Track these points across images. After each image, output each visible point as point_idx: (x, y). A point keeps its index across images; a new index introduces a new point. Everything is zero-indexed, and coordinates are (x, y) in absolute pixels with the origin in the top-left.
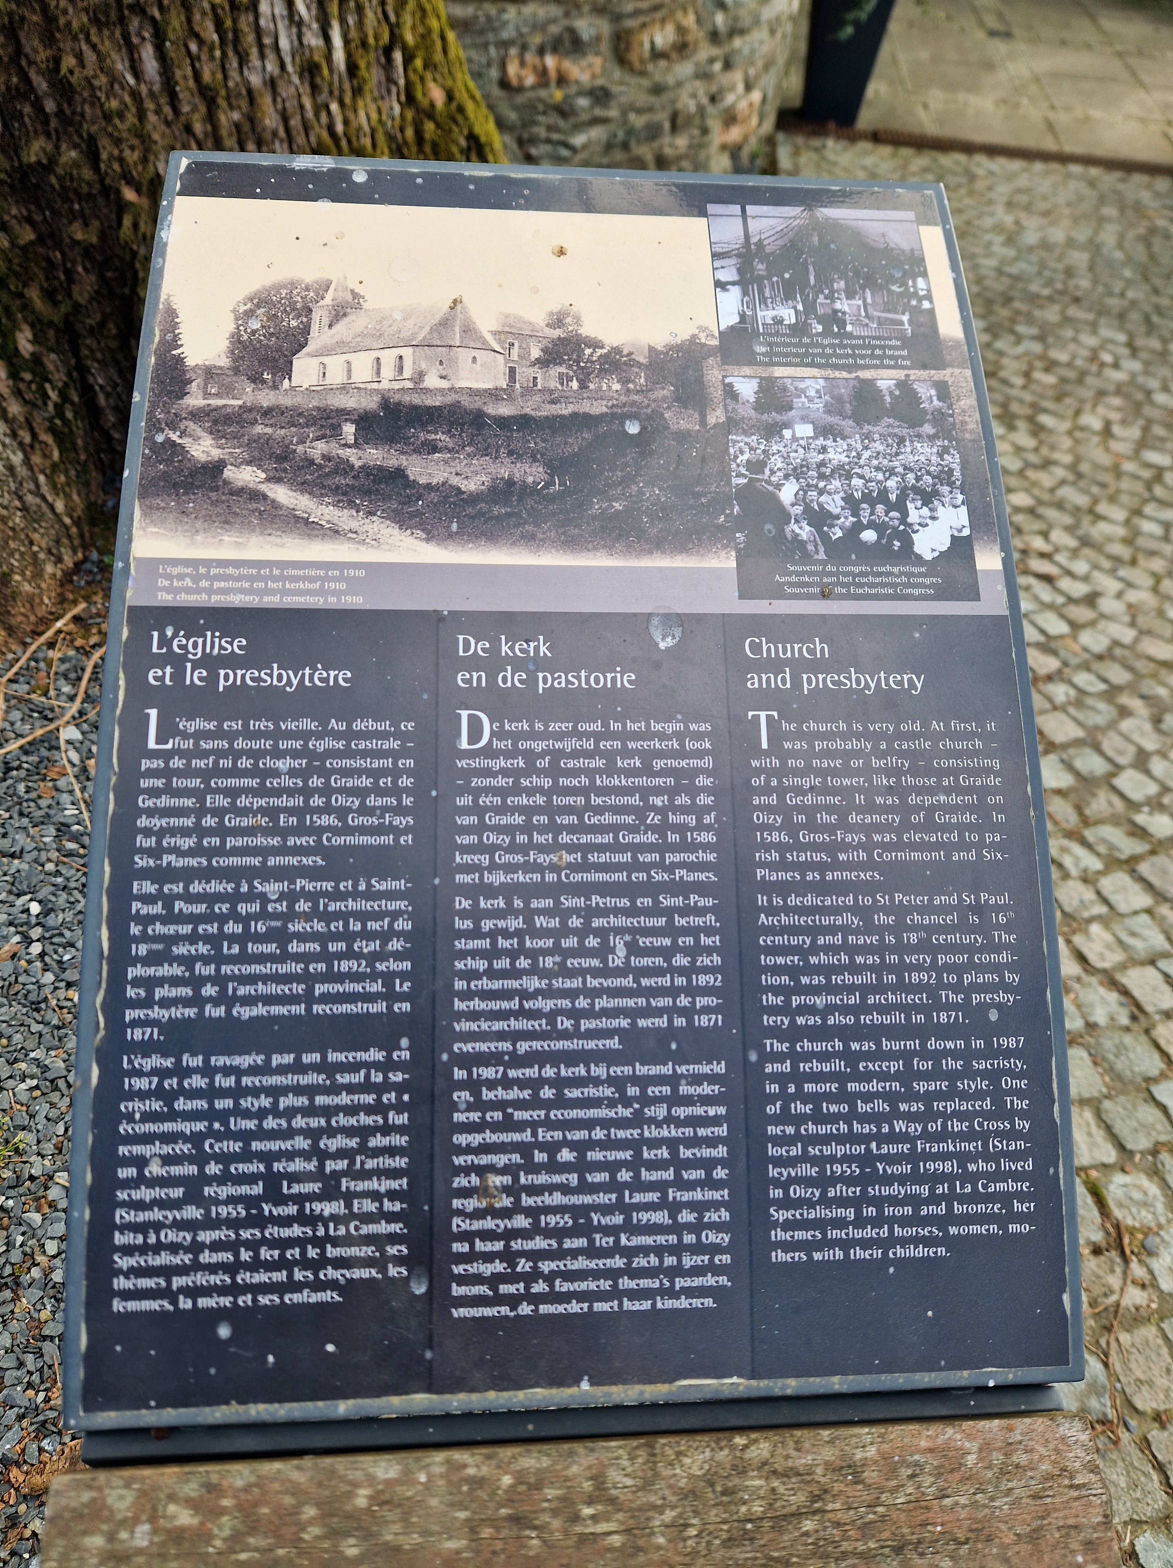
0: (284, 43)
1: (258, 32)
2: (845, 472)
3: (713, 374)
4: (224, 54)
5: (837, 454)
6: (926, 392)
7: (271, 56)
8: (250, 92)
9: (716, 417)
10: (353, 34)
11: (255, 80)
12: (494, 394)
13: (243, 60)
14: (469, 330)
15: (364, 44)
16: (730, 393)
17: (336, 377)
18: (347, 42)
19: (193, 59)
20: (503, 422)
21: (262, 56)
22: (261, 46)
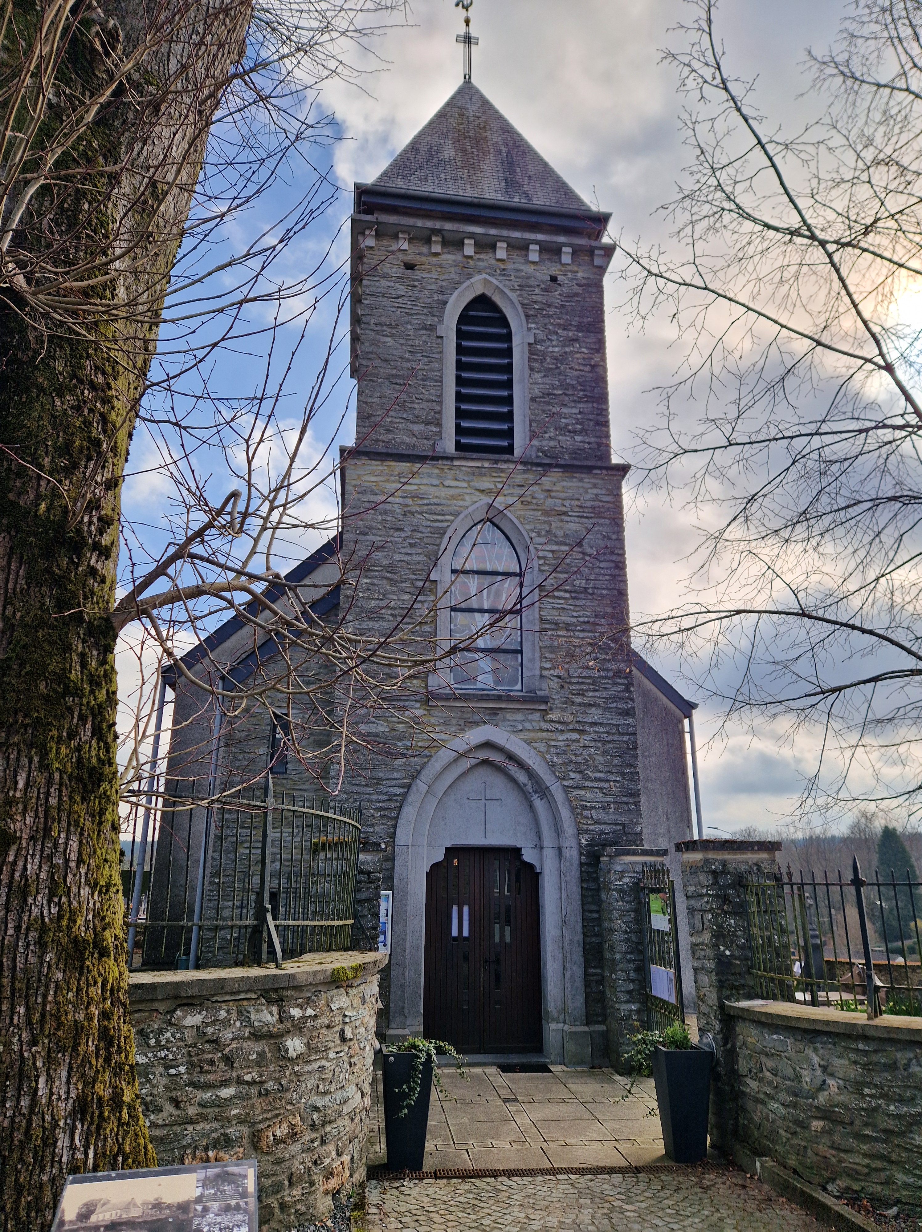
0: (65, 1159)
1: (53, 1154)
2: (220, 1223)
3: (192, 1206)
4: (34, 1168)
5: (219, 1219)
6: (243, 1205)
7: (56, 1165)
8: (41, 1185)
9: (191, 1215)
10: (100, 1150)
11: (45, 1178)
12: (138, 1217)
13: (42, 1169)
14: (135, 1204)
15: (104, 1154)
16: (196, 1209)
17: (101, 1218)
18: (95, 1154)
19: (19, 1172)
20: (140, 1223)
21: (52, 1166)
22: (53, 1161)
